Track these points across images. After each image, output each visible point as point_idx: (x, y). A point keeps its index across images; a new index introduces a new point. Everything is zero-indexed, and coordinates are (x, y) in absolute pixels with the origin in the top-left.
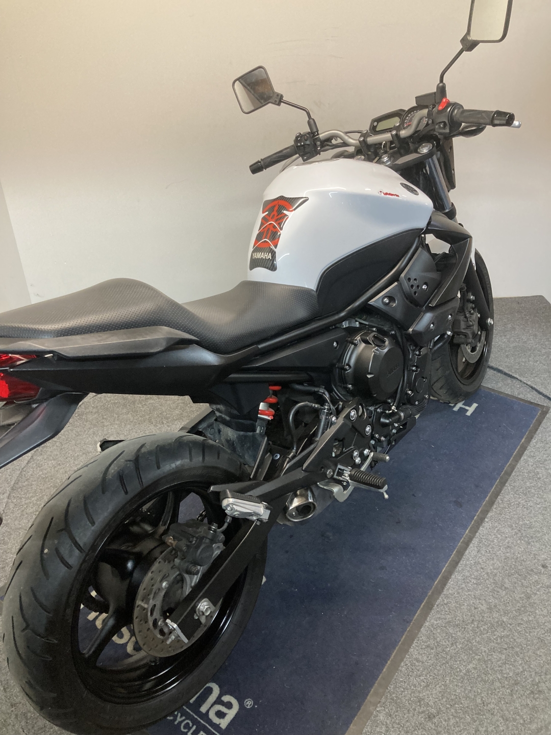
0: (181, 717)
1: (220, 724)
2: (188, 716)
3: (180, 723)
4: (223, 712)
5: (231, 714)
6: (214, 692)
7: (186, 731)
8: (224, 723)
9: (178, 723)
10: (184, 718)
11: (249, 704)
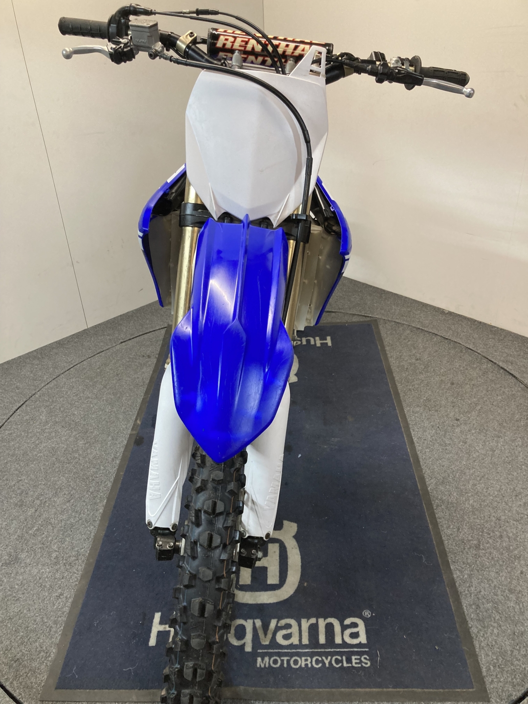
1: (360, 642)
2: (332, 654)
3: (330, 663)
5: (361, 629)
6: (334, 624)
7: (340, 665)
8: (363, 639)
9: (329, 665)
11: (368, 614)
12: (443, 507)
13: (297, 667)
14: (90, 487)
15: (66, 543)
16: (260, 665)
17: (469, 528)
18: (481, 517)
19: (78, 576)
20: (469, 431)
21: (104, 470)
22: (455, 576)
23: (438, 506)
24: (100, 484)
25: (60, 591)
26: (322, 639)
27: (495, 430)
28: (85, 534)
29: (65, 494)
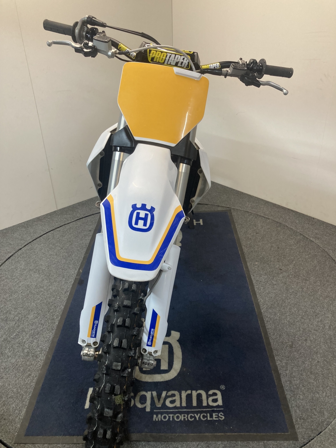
0: (197, 415)
1: (218, 405)
2: (201, 412)
3: (199, 418)
4: (215, 399)
5: (219, 397)
6: (202, 394)
7: (206, 419)
8: (220, 402)
9: (198, 419)
10: (199, 415)
11: (223, 387)
12: (271, 322)
13: (179, 420)
14: (51, 309)
15: (34, 343)
16: (155, 419)
17: (286, 335)
18: (294, 328)
19: (41, 363)
20: (288, 276)
21: (59, 299)
22: (277, 364)
23: (267, 321)
24: (57, 307)
25: (29, 373)
26: (195, 403)
27: (304, 276)
28: (46, 338)
29: (34, 313)
